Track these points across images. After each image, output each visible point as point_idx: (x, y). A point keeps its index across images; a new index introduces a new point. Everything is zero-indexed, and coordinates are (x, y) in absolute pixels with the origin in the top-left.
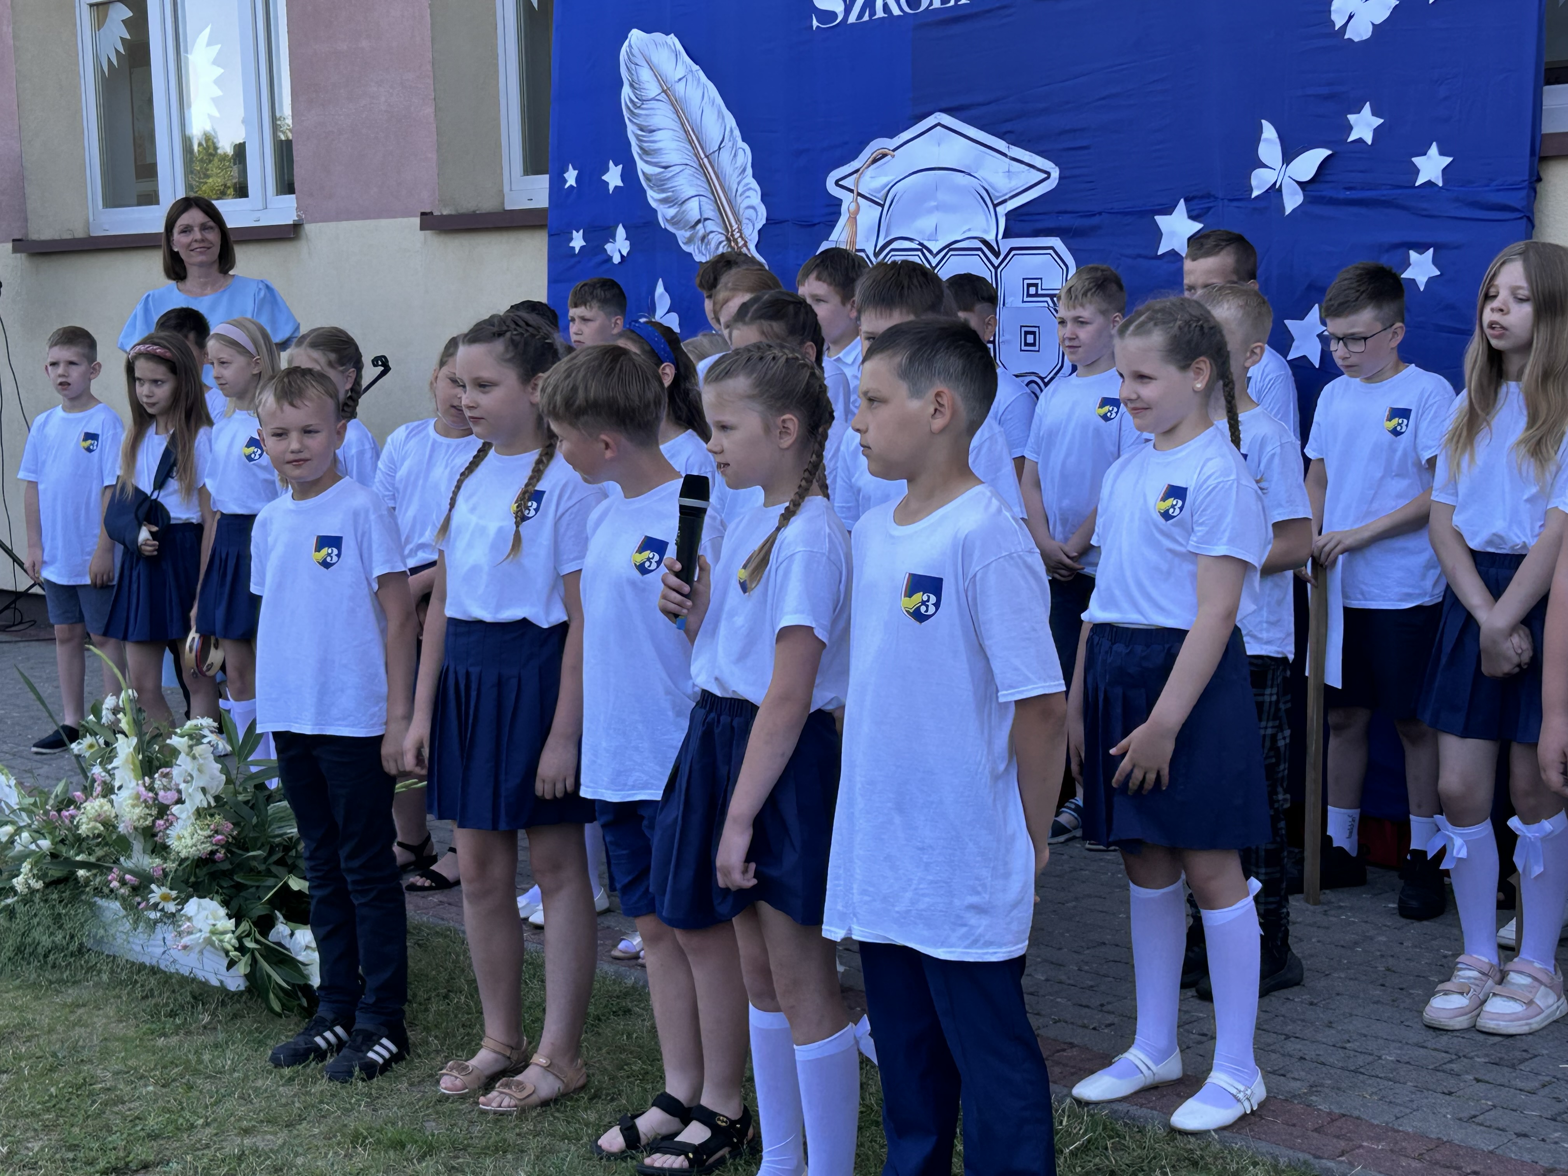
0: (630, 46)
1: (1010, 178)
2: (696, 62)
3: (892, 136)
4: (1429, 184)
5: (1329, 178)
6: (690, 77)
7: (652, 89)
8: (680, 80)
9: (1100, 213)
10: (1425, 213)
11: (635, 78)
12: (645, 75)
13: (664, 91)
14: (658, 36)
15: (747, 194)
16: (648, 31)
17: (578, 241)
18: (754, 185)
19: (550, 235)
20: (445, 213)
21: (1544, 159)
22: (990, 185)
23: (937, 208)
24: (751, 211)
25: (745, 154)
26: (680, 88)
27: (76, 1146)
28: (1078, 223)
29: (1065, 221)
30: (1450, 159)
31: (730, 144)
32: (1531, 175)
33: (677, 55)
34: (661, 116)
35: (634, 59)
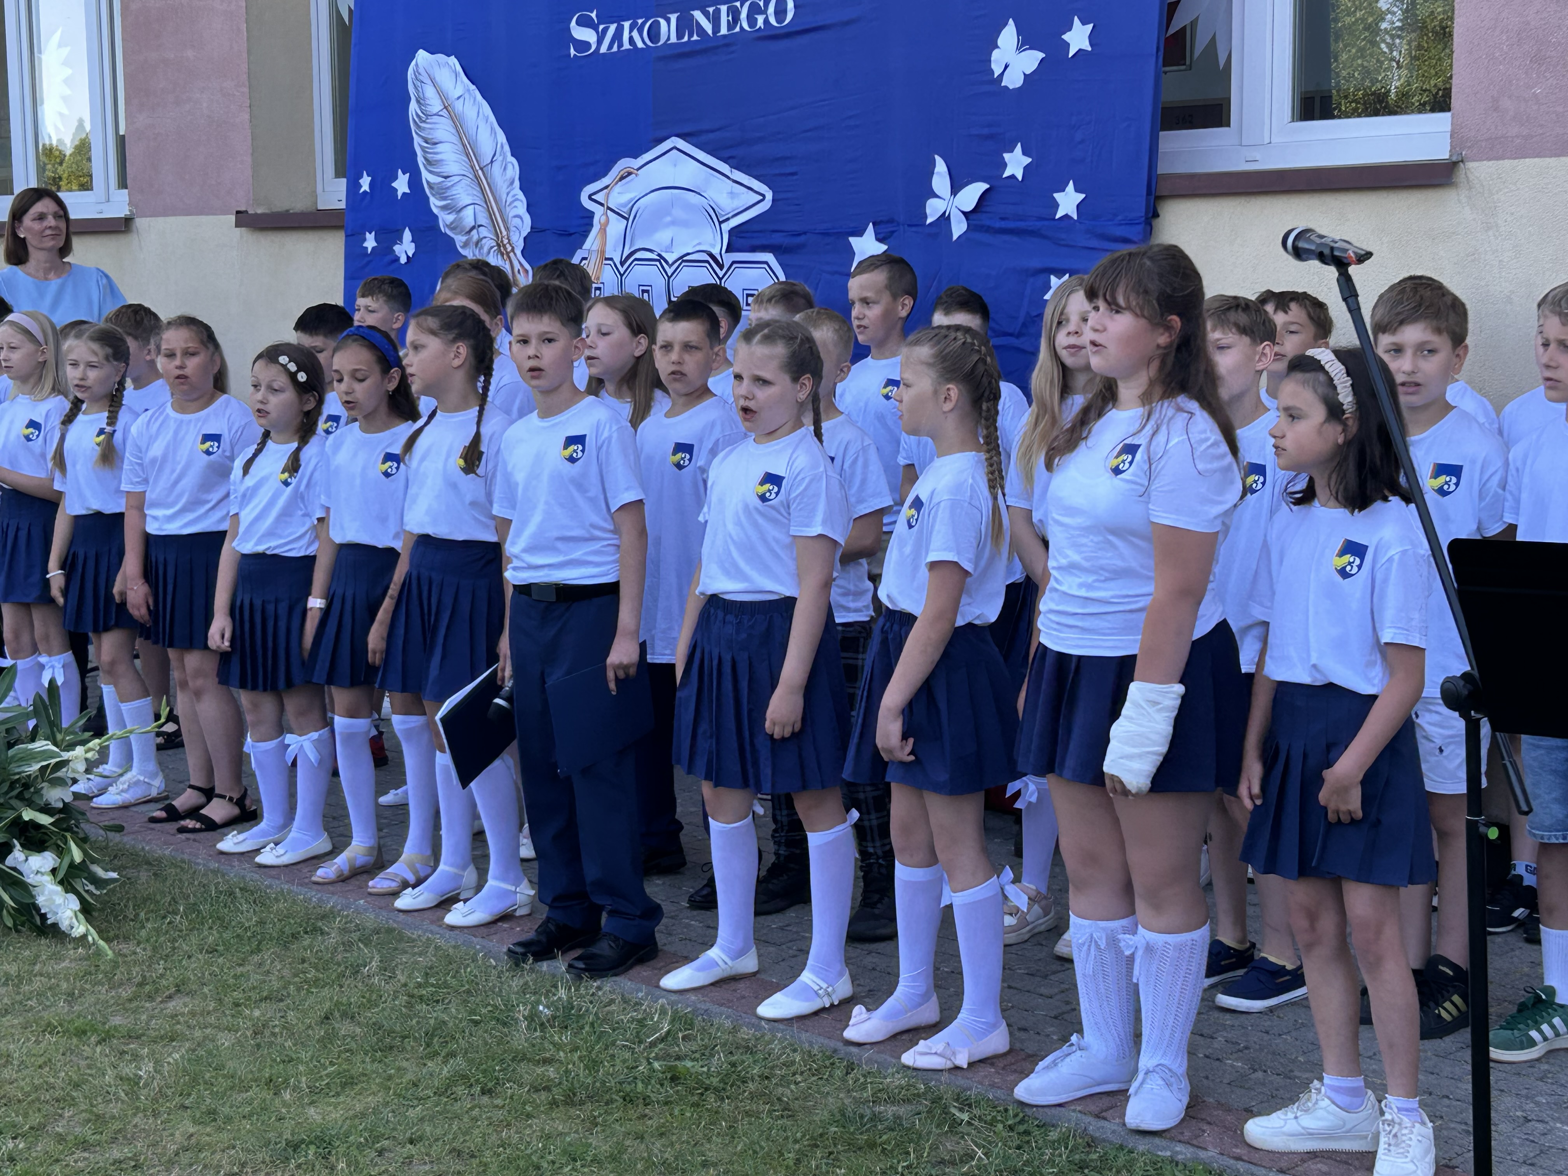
0: (417, 65)
1: (732, 198)
2: (473, 83)
3: (635, 157)
4: (1066, 217)
5: (988, 209)
6: (467, 96)
7: (435, 105)
8: (459, 98)
9: (805, 233)
10: (1063, 243)
11: (420, 94)
12: (430, 92)
13: (445, 107)
14: (441, 57)
15: (516, 204)
16: (433, 53)
17: (370, 243)
18: (521, 195)
19: (347, 236)
20: (259, 211)
21: (1159, 198)
22: (716, 203)
23: (673, 223)
24: (518, 220)
25: (513, 169)
26: (458, 106)
28: (786, 241)
29: (777, 239)
30: (1083, 196)
31: (501, 158)
32: (1147, 213)
33: (456, 75)
34: (442, 130)
35: (421, 77)
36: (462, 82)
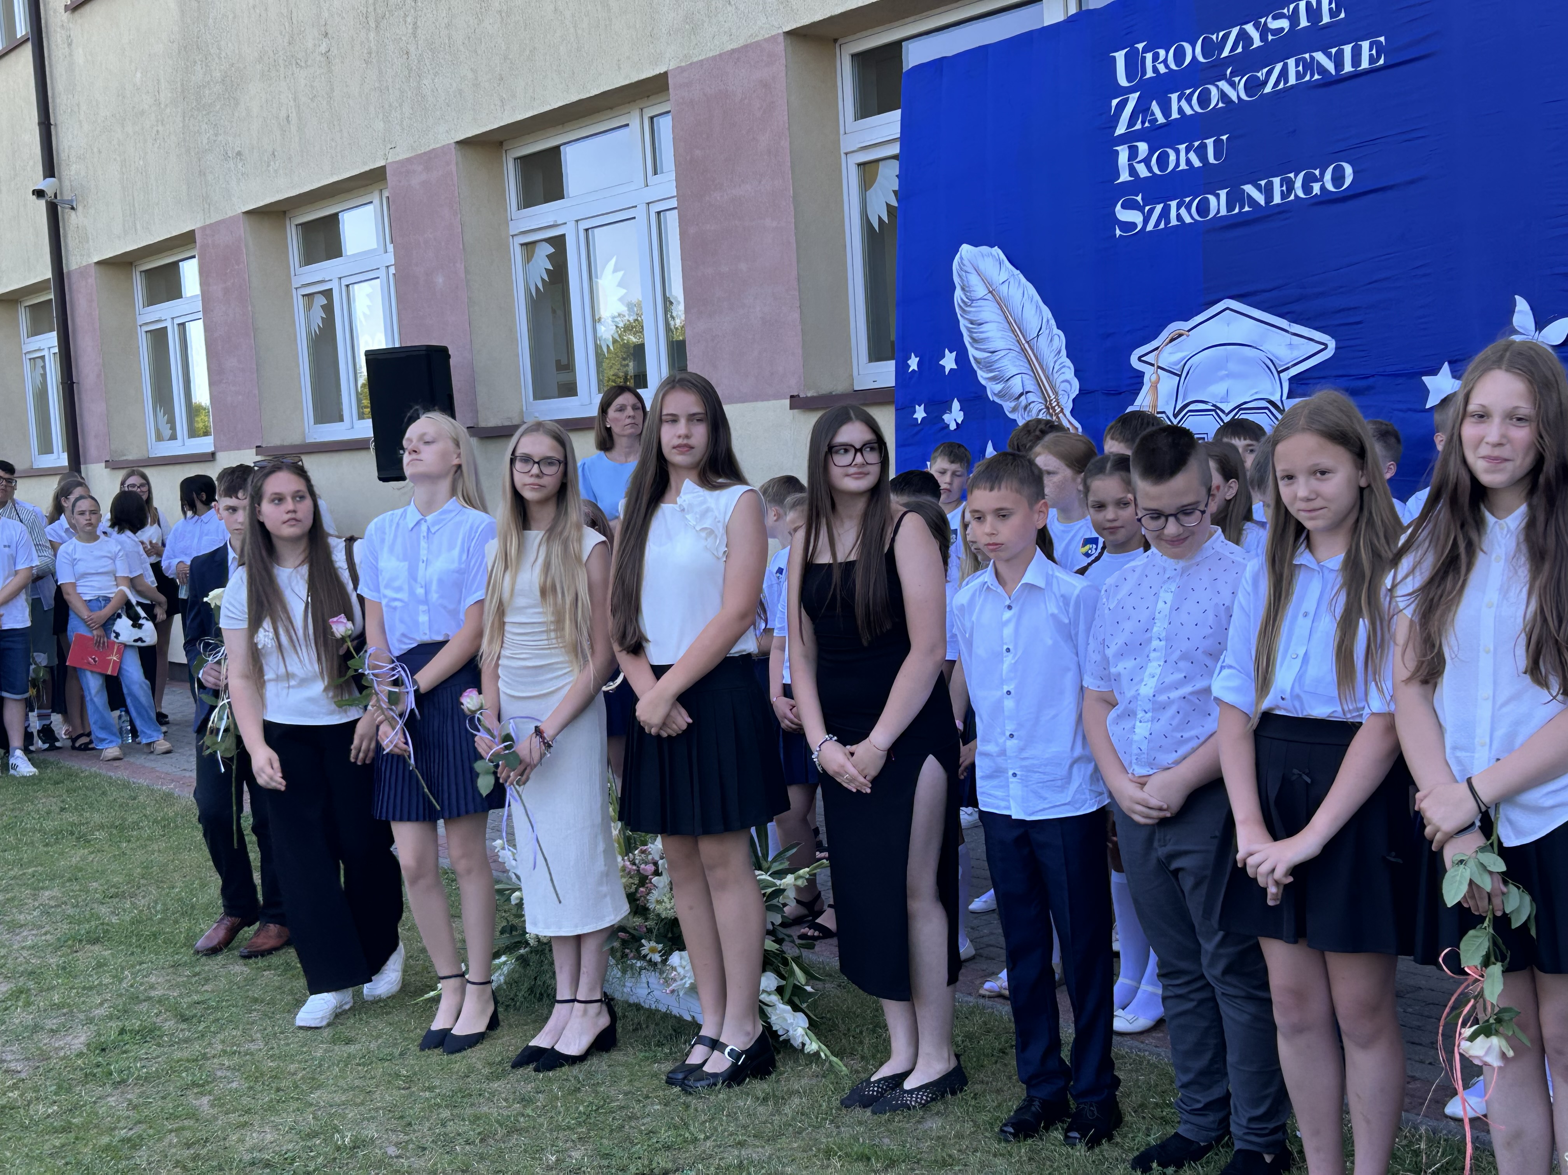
0: (961, 258)
1: (1292, 349)
2: (1017, 269)
3: (1186, 320)
6: (1012, 280)
7: (980, 290)
8: (1003, 282)
9: (1372, 376)
11: (966, 283)
12: (974, 279)
13: (990, 292)
14: (984, 249)
15: (1063, 370)
16: (976, 246)
17: (920, 414)
18: (1068, 363)
19: (897, 409)
20: (812, 393)
22: (1273, 355)
23: (1227, 376)
24: (1066, 384)
25: (1060, 339)
26: (1004, 289)
27: (607, 1154)
28: (1352, 384)
31: (1048, 331)
33: (1001, 263)
34: (988, 312)
35: (965, 268)
36: (1007, 268)
